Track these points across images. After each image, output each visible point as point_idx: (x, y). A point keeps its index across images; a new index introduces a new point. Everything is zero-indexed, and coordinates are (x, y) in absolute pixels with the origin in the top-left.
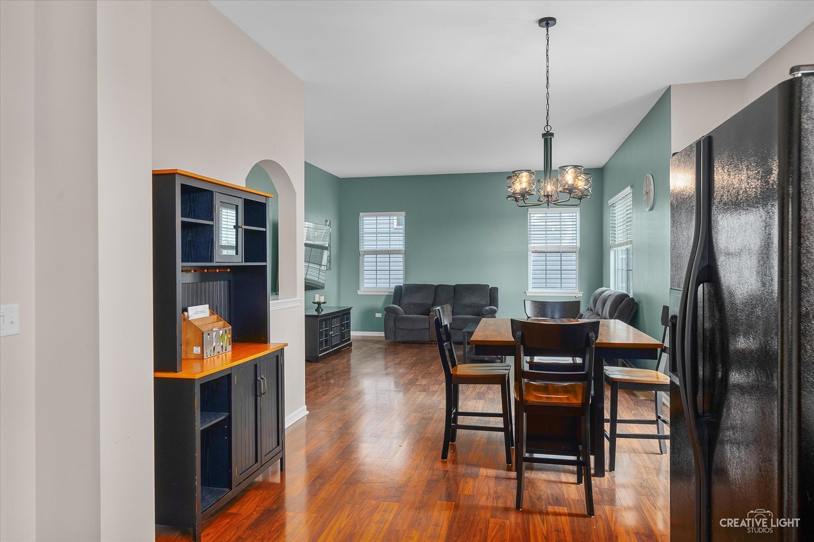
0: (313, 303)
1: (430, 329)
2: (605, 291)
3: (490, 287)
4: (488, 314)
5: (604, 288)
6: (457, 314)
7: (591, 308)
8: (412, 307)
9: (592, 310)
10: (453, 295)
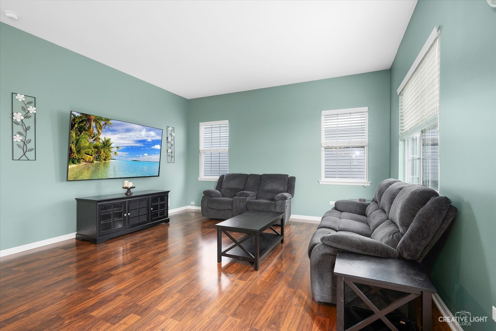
0: (123, 188)
1: (233, 211)
2: (393, 182)
3: (289, 177)
4: (279, 200)
5: (392, 180)
6: (260, 198)
7: (376, 200)
8: (228, 191)
9: (377, 202)
10: (259, 182)
